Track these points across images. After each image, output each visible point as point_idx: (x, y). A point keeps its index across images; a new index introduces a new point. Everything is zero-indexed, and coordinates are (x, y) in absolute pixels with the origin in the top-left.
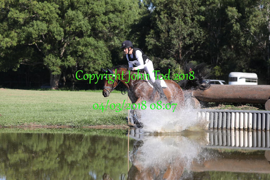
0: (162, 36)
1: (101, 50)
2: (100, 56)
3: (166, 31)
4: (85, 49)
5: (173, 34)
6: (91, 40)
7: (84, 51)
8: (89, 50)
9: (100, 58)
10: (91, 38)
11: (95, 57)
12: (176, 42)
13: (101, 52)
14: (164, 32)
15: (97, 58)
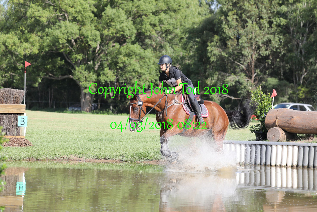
0: (229, 44)
1: (148, 62)
2: (147, 70)
3: (235, 38)
4: (127, 60)
5: (244, 41)
6: (137, 48)
7: (127, 62)
8: (133, 61)
9: (147, 72)
10: (135, 45)
11: (141, 70)
12: (247, 52)
13: (149, 64)
14: (232, 39)
15: (143, 71)
